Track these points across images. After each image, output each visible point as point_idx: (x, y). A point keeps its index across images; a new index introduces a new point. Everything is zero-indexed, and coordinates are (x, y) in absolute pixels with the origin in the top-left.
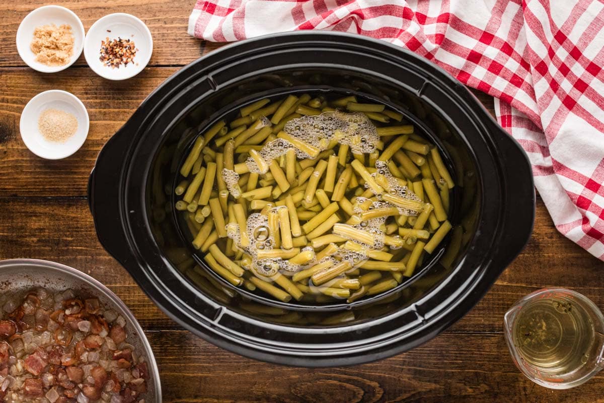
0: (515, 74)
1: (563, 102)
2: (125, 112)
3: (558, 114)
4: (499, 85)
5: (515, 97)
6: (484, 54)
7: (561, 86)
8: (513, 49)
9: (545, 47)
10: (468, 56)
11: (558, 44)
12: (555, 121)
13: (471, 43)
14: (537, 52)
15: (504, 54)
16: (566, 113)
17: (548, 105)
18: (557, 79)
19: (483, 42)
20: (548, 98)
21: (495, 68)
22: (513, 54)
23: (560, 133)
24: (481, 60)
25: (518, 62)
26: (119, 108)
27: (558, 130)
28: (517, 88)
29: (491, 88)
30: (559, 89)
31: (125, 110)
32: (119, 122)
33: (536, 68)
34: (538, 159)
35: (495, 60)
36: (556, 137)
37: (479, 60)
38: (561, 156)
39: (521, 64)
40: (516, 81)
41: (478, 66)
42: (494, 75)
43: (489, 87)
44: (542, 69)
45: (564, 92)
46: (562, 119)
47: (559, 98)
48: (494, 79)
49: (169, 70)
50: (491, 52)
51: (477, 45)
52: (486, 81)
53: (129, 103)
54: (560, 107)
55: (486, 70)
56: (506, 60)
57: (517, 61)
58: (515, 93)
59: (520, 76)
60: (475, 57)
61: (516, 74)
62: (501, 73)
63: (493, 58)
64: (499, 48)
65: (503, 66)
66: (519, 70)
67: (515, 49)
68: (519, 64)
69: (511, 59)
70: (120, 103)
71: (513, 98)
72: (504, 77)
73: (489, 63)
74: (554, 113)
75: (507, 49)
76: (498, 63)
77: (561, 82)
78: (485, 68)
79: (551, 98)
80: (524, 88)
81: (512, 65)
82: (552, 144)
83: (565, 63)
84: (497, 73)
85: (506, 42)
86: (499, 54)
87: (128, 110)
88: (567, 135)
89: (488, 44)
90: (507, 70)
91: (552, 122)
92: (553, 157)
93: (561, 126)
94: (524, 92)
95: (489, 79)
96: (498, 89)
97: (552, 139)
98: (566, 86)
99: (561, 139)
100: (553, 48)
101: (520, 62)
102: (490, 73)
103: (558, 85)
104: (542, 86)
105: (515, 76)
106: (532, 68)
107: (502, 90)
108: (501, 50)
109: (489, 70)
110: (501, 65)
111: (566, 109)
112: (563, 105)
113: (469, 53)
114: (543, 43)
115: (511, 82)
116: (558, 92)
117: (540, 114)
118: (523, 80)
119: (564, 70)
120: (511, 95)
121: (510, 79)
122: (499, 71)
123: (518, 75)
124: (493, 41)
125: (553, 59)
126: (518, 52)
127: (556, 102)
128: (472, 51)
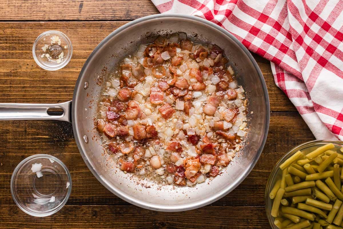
0: (282, 44)
1: (318, 62)
2: (26, 53)
3: (315, 70)
4: (272, 51)
5: (283, 61)
6: (261, 30)
7: (316, 50)
8: (281, 26)
9: (301, 26)
10: (250, 29)
11: (312, 21)
12: (313, 75)
13: (252, 21)
14: (296, 29)
15: (275, 30)
16: (321, 69)
17: (306, 65)
18: (312, 46)
19: (261, 21)
20: (306, 60)
21: (269, 39)
22: (281, 30)
23: (316, 84)
24: (259, 33)
25: (285, 35)
26: (23, 50)
27: (315, 82)
28: (284, 54)
29: (266, 54)
30: (314, 53)
31: (27, 51)
32: (23, 60)
33: (296, 40)
34: (305, 102)
35: (269, 34)
36: (314, 87)
37: (257, 33)
38: (318, 99)
39: (287, 37)
40: (284, 49)
41: (256, 37)
42: (268, 44)
43: (265, 52)
44: (300, 40)
45: (318, 55)
46: (318, 74)
47: (314, 59)
48: (268, 47)
49: (57, 24)
50: (267, 28)
51: (256, 23)
52: (263, 48)
53: (30, 47)
54: (316, 65)
55: (263, 41)
56: (276, 34)
57: (283, 34)
58: (283, 57)
59: (286, 45)
60: (255, 31)
61: (284, 44)
62: (273, 43)
63: (268, 32)
64: (272, 26)
65: (274, 39)
66: (285, 41)
67: (283, 26)
68: (285, 37)
69: (280, 34)
70: (23, 47)
71: (281, 61)
72: (275, 46)
73: (265, 36)
74: (311, 70)
75: (278, 26)
76: (271, 36)
77: (315, 48)
78: (262, 39)
79: (308, 60)
80: (289, 53)
81: (281, 38)
82: (311, 92)
83: (319, 34)
84: (271, 44)
85: (277, 22)
86: (272, 30)
87: (28, 51)
88: (321, 84)
89: (264, 22)
90: (277, 41)
91: (310, 76)
92: (313, 101)
93: (316, 79)
94: (289, 57)
95: (265, 47)
96: (271, 54)
97: (311, 88)
98: (320, 50)
99: (317, 88)
100: (308, 25)
101: (286, 35)
102: (265, 42)
103: (313, 50)
104: (301, 52)
105: (283, 45)
106: (294, 40)
107: (274, 56)
108: (273, 27)
109: (264, 40)
110: (273, 38)
111: (320, 66)
112: (318, 64)
113: (251, 28)
114: (300, 23)
115: (280, 49)
116: (313, 55)
117: (302, 72)
118: (288, 48)
119: (318, 39)
120: (280, 59)
121: (279, 47)
122: (272, 42)
123: (285, 45)
124: (267, 21)
125: (308, 33)
126: (285, 28)
127: (312, 62)
128: (253, 26)
